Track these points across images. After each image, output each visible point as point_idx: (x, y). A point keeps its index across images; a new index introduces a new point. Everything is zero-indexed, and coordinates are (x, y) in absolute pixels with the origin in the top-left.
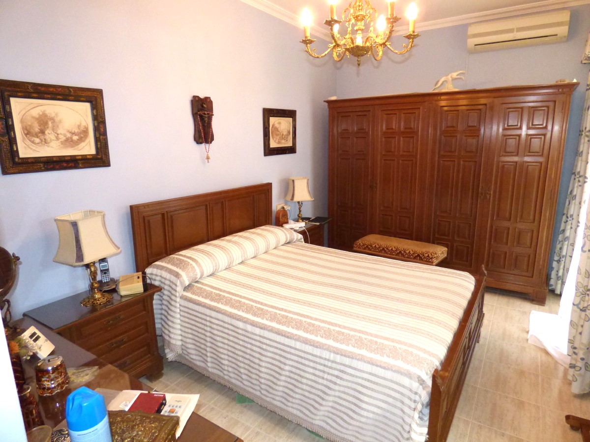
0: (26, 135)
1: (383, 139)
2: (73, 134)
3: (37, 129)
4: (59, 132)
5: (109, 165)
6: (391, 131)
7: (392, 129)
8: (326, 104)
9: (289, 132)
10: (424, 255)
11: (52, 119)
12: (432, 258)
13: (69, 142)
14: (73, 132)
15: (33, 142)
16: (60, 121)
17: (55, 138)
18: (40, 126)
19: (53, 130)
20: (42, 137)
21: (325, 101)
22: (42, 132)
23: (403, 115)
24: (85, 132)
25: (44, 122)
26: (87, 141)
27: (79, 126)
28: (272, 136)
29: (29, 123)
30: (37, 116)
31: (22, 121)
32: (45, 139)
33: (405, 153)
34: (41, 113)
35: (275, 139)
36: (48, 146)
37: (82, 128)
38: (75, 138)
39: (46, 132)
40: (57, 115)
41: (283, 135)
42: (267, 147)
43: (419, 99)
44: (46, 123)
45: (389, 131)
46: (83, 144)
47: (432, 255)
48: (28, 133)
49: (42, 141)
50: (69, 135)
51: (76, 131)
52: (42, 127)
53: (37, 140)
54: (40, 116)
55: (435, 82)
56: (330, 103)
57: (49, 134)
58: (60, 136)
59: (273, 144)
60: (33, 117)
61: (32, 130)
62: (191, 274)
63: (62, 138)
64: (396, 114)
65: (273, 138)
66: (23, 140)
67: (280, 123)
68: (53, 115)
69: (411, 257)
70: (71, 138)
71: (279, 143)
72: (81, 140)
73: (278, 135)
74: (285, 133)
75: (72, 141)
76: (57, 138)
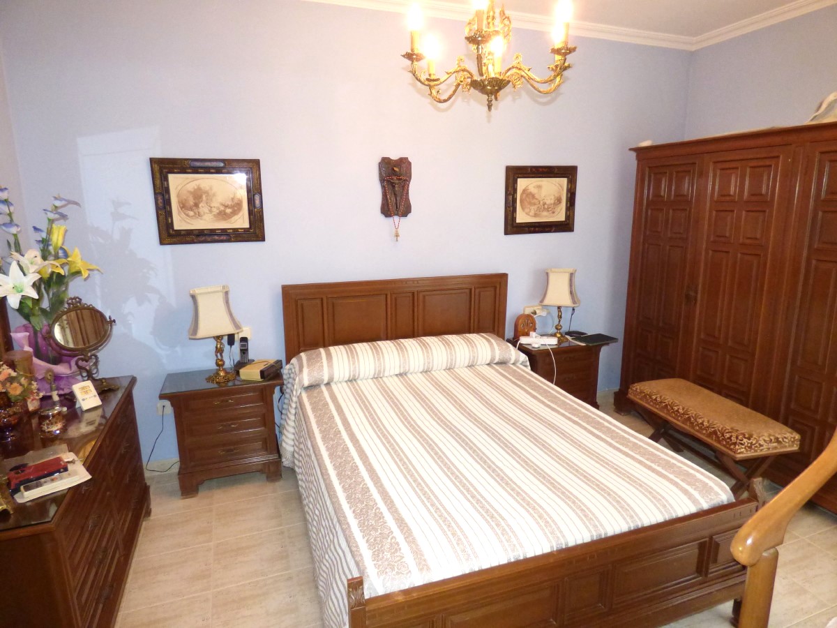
0: (181, 208)
1: (714, 213)
2: (226, 207)
3: (191, 202)
4: (212, 205)
5: (263, 240)
6: (728, 198)
7: (730, 195)
8: (634, 154)
9: (559, 200)
10: (723, 435)
11: (207, 193)
12: (735, 444)
13: (222, 215)
14: (226, 204)
15: (188, 215)
16: (214, 195)
17: (208, 212)
18: (194, 199)
19: (207, 203)
20: (196, 211)
21: (631, 149)
22: (196, 205)
23: (748, 170)
24: (239, 204)
25: (198, 195)
26: (241, 214)
27: (233, 199)
28: (521, 205)
29: (185, 197)
30: (192, 190)
31: (178, 196)
32: (199, 212)
33: (748, 241)
34: (196, 188)
35: (527, 210)
36: (201, 219)
37: (236, 201)
38: (229, 211)
39: (200, 205)
40: (211, 189)
41: (544, 204)
42: (509, 222)
43: (777, 140)
44: (201, 197)
45: (723, 199)
46: (236, 217)
47: (737, 438)
48: (183, 206)
49: (195, 213)
50: (222, 208)
51: (230, 203)
52: (197, 201)
53: (191, 213)
54: (195, 190)
55: (817, 104)
56: (640, 152)
57: (203, 208)
58: (214, 210)
59: (522, 217)
60: (188, 192)
61: (187, 205)
62: (315, 374)
63: (215, 211)
64: (737, 168)
65: (523, 209)
66: (179, 213)
67: (539, 187)
68: (208, 188)
69: (704, 432)
70: (224, 211)
71: (536, 215)
72: (234, 213)
73: (535, 204)
74: (550, 201)
75: (225, 214)
76: (211, 211)
